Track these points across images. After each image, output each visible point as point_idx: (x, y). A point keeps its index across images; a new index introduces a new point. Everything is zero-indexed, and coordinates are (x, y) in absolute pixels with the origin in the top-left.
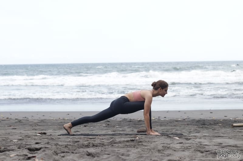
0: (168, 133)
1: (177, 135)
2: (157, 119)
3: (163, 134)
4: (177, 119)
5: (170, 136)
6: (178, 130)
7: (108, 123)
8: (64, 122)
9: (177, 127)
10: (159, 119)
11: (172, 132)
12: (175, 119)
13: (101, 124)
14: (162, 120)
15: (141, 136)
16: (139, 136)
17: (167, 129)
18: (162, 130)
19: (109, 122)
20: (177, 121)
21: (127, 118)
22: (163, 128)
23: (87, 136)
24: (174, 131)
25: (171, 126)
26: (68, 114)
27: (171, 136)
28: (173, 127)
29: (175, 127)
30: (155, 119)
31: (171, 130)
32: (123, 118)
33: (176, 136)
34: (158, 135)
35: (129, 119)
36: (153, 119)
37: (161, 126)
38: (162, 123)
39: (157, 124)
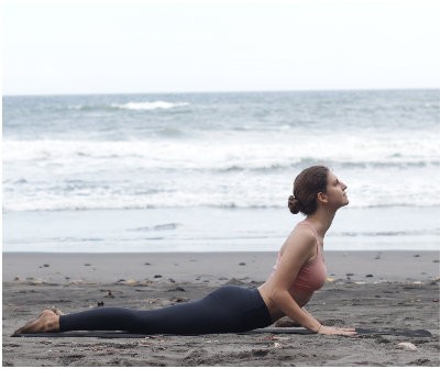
0: (380, 328)
1: (408, 334)
2: (341, 280)
3: (362, 333)
4: (409, 282)
5: (385, 337)
6: (412, 319)
7: (179, 295)
8: (33, 292)
9: (408, 308)
10: (349, 282)
11: (393, 326)
12: (404, 282)
13: (154, 300)
14: (359, 286)
15: (287, 338)
16: (281, 339)
17: (374, 315)
18: (360, 317)
19: (182, 290)
20: (408, 288)
21: (242, 276)
22: (361, 310)
23: (111, 338)
24: (398, 322)
25: (391, 305)
26: (46, 266)
27: (388, 337)
28: (398, 309)
29: (404, 309)
30: (335, 282)
31: (389, 319)
32: (230, 278)
33: (404, 337)
34: (346, 336)
35: (249, 281)
36: (330, 283)
37: (356, 303)
38: (358, 294)
39: (343, 297)
